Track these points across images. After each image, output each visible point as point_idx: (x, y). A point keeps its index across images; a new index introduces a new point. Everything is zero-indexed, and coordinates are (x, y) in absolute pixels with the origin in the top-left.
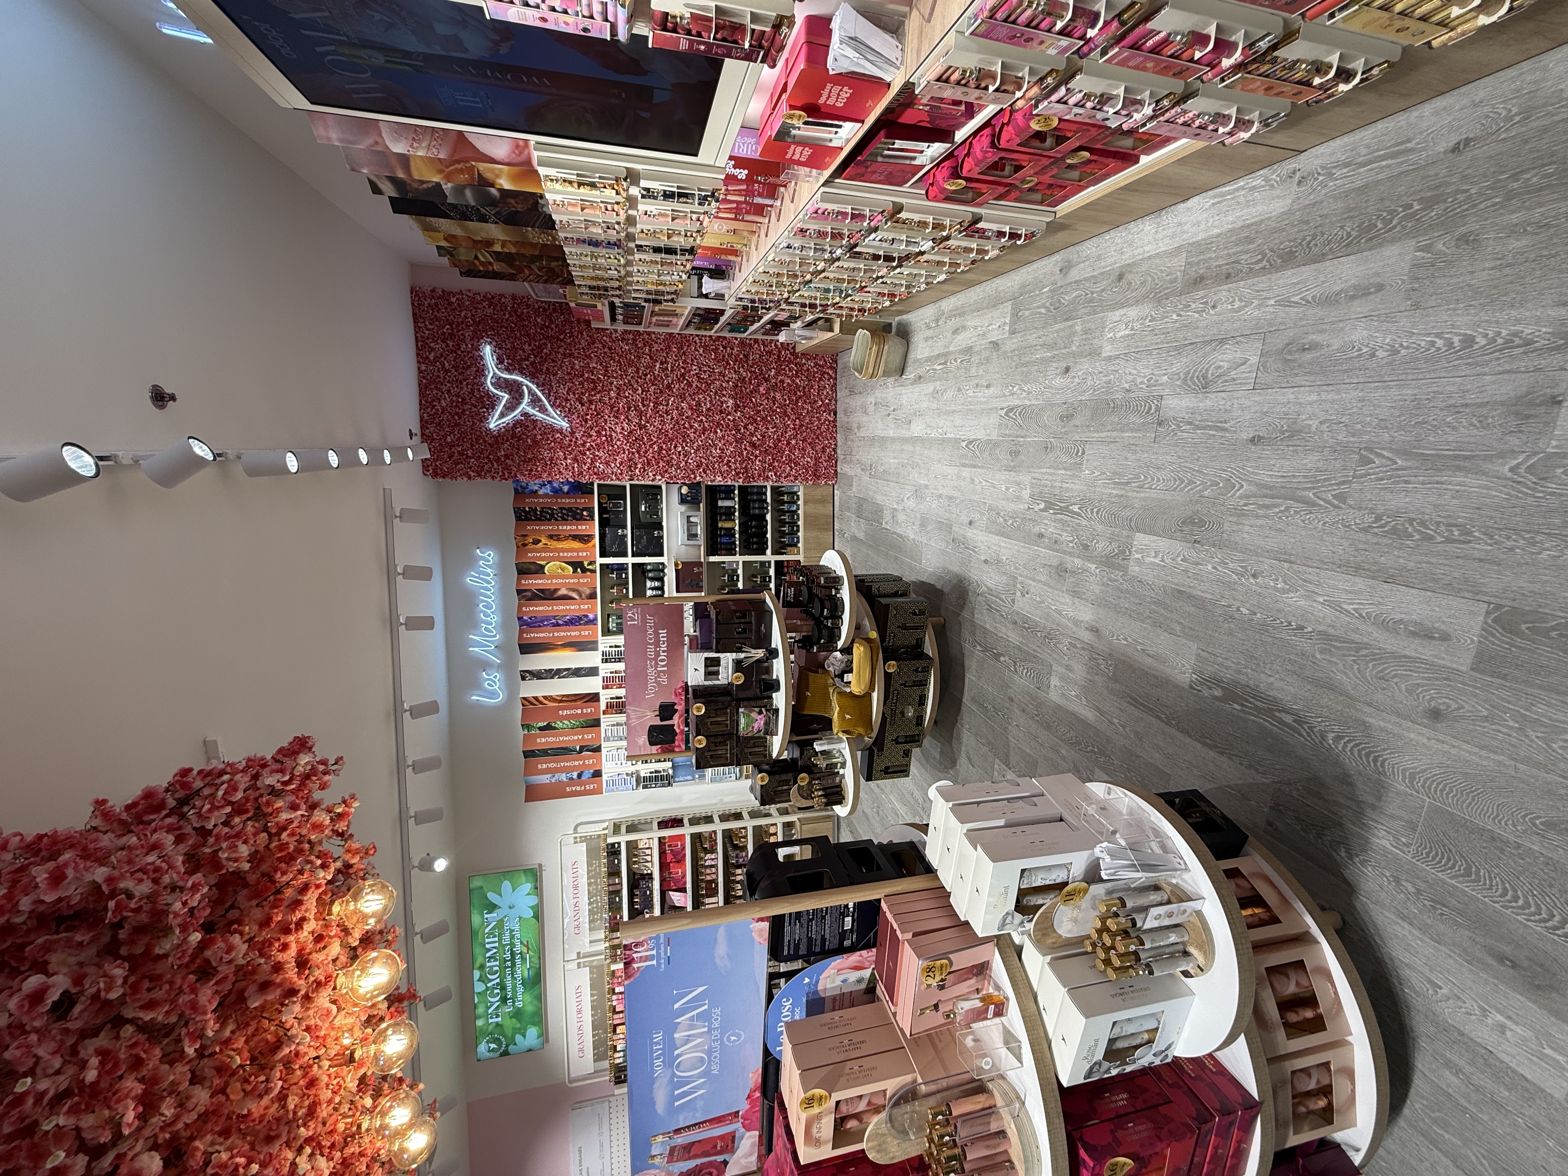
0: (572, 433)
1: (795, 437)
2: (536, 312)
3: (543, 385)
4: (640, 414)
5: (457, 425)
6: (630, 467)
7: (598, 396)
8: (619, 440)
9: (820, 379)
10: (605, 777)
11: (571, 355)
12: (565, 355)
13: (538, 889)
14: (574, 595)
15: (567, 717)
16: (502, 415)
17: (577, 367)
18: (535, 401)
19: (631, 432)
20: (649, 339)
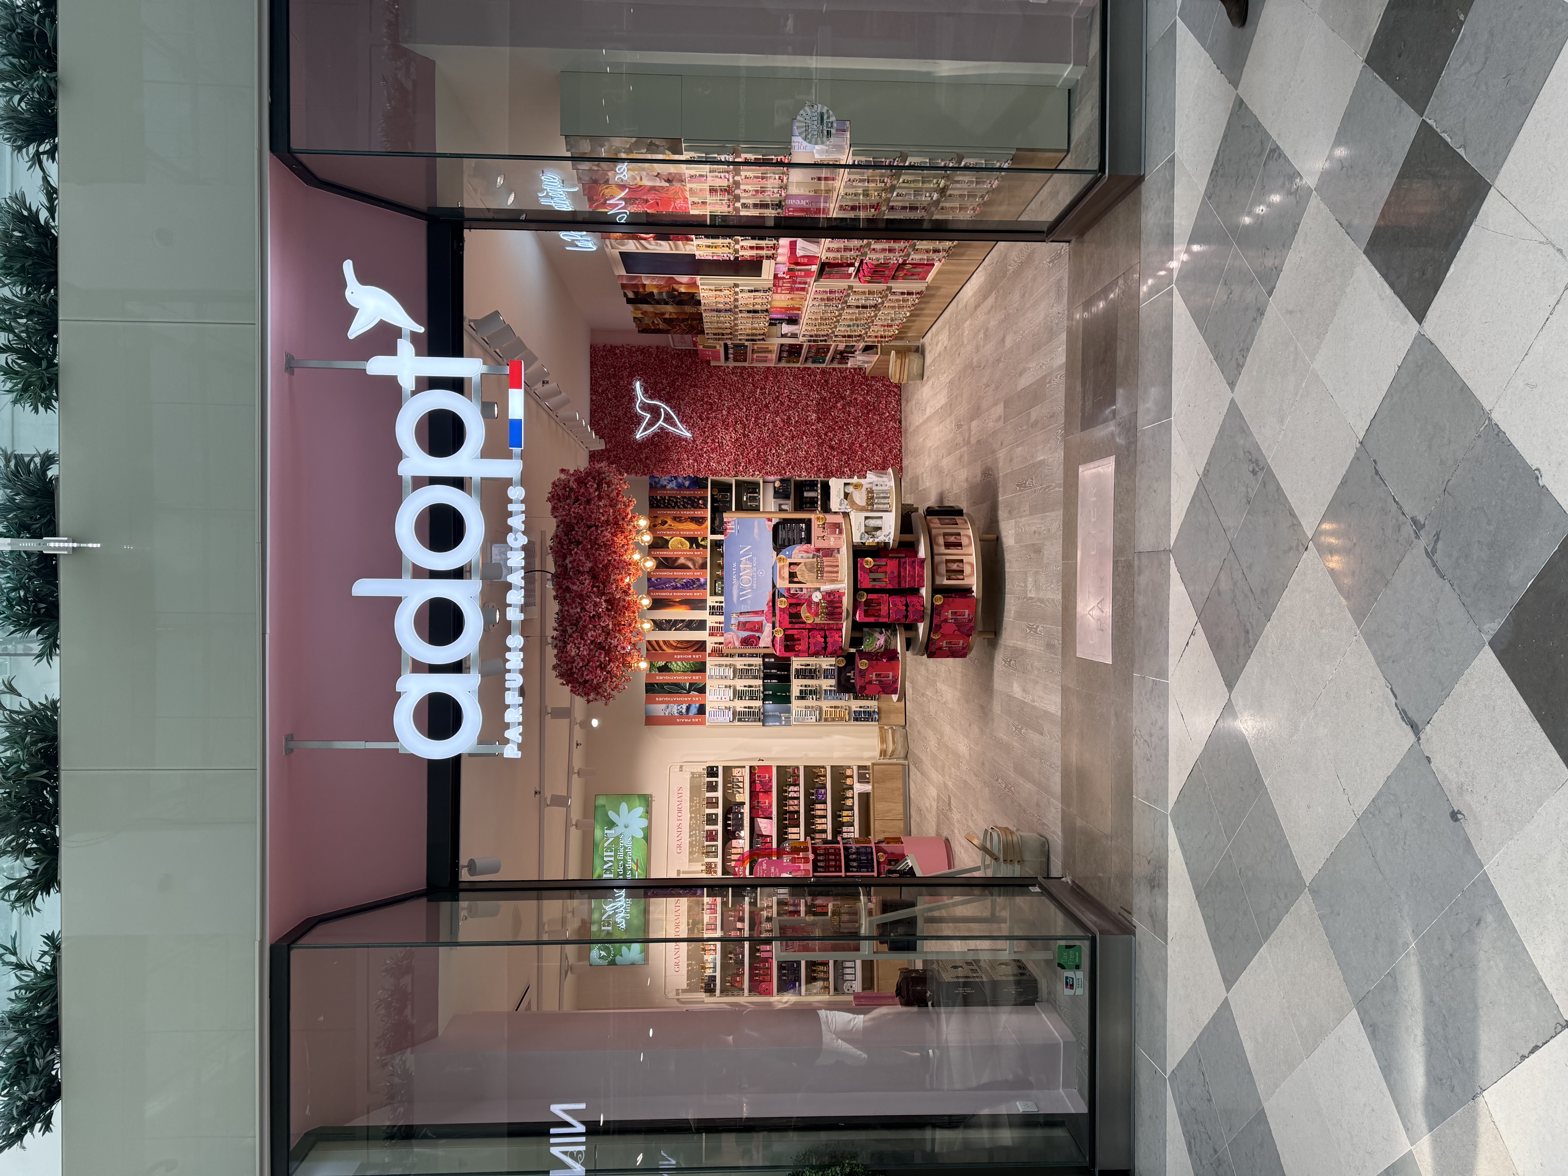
0: (694, 441)
1: (867, 441)
2: (673, 357)
3: (675, 407)
4: (744, 428)
5: (614, 436)
6: (736, 465)
7: (714, 414)
8: (728, 446)
9: (887, 396)
10: (708, 709)
11: (695, 386)
12: (691, 386)
13: (648, 812)
14: (690, 564)
15: (681, 660)
16: (645, 429)
17: (699, 394)
18: (668, 419)
19: (737, 440)
20: (752, 372)
